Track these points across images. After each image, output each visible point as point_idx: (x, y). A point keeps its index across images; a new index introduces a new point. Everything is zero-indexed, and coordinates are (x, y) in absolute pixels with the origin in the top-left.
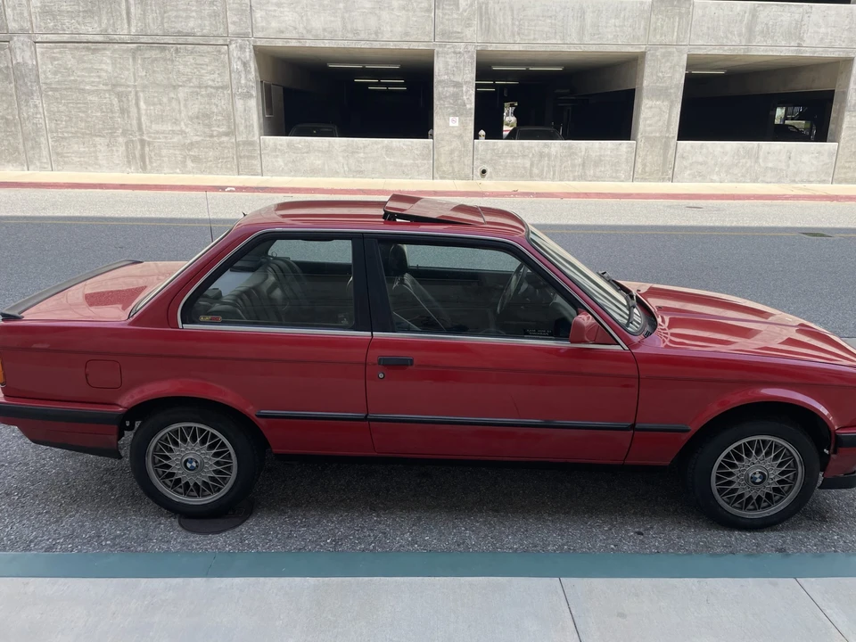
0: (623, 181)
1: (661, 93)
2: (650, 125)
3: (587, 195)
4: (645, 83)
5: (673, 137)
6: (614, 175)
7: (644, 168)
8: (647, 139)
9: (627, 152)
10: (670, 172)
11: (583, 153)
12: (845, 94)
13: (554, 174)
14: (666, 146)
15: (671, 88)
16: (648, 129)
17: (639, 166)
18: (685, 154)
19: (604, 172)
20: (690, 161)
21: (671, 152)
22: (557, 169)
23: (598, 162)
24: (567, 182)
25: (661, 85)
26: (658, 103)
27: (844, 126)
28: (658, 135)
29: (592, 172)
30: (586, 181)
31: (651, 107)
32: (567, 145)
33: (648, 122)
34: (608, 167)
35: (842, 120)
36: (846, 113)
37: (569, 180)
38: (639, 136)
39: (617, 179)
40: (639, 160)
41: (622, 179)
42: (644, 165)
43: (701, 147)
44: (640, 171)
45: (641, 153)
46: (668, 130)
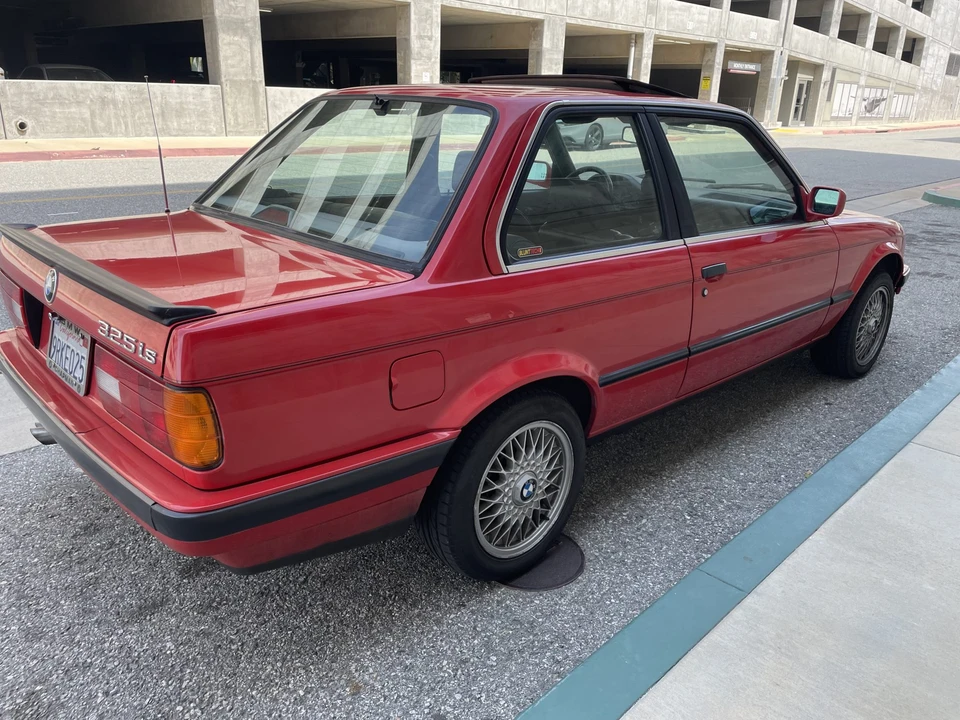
0: (215, 135)
1: (237, 26)
2: (233, 66)
4: (217, 13)
5: (261, 82)
6: (203, 127)
7: (236, 120)
8: (233, 83)
9: (213, 99)
10: (265, 123)
11: (159, 99)
12: (407, 40)
13: (126, 127)
14: (255, 94)
15: (247, 22)
16: (232, 70)
17: (229, 116)
18: (277, 103)
19: (190, 123)
20: (283, 111)
21: (262, 99)
22: (129, 120)
23: (180, 112)
24: (146, 138)
25: (235, 16)
26: (236, 39)
27: (413, 74)
28: (243, 78)
29: (175, 124)
30: (171, 135)
31: (229, 44)
32: (136, 89)
33: (229, 62)
34: (194, 119)
35: (410, 68)
36: (412, 62)
37: (148, 135)
38: (223, 79)
39: (206, 132)
40: (229, 109)
41: (213, 133)
42: (236, 115)
43: (292, 94)
44: (232, 123)
45: (229, 100)
46: (253, 74)
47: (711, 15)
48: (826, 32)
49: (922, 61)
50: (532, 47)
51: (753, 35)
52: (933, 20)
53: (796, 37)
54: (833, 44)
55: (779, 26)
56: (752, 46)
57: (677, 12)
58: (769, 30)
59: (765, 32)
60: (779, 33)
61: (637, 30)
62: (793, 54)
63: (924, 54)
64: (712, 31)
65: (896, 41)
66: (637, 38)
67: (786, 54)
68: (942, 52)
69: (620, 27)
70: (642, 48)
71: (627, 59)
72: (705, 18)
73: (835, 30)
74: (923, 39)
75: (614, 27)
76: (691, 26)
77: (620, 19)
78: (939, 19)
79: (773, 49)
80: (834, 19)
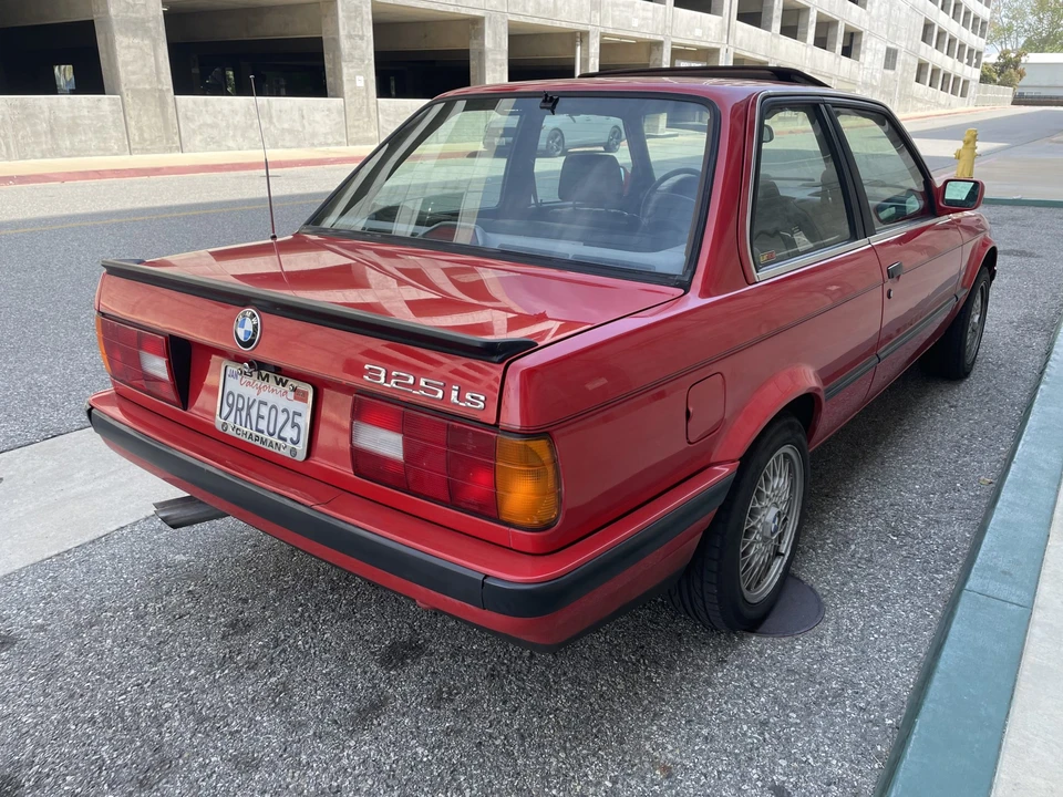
0: (117, 154)
1: (137, 27)
2: (134, 73)
3: (99, 174)
4: (112, 11)
5: (168, 90)
6: (102, 145)
7: (141, 135)
8: (136, 92)
9: (112, 112)
10: (177, 138)
11: (47, 114)
12: (336, 41)
13: (8, 148)
14: (162, 103)
15: (149, 21)
16: (133, 78)
17: (133, 130)
18: (189, 114)
19: (86, 141)
20: (198, 123)
21: (171, 110)
22: (11, 140)
23: (73, 128)
24: (33, 161)
25: (134, 15)
26: (136, 41)
27: (345, 79)
28: (147, 87)
29: (68, 143)
30: (63, 157)
31: (128, 47)
32: (18, 103)
33: (129, 68)
34: (90, 135)
35: (341, 70)
36: (343, 64)
37: (35, 158)
38: (123, 89)
39: (107, 151)
40: (132, 123)
41: (114, 151)
42: (140, 129)
43: (206, 103)
44: (137, 138)
45: (132, 112)
46: (159, 81)
47: (655, 11)
48: (768, 28)
49: (861, 56)
50: (473, 46)
51: (698, 32)
52: (869, 13)
53: (739, 34)
54: (775, 41)
55: (722, 22)
56: (697, 43)
57: (622, 8)
58: (712, 26)
59: (709, 29)
60: (722, 30)
61: (582, 28)
62: (738, 51)
63: (862, 48)
64: (657, 28)
65: (835, 36)
66: (583, 36)
67: (732, 51)
68: (879, 46)
69: (564, 25)
70: (588, 47)
71: (574, 59)
72: (650, 14)
73: (776, 26)
74: (860, 33)
75: (557, 24)
76: (635, 23)
77: (563, 15)
78: (874, 12)
79: (718, 46)
80: (774, 15)
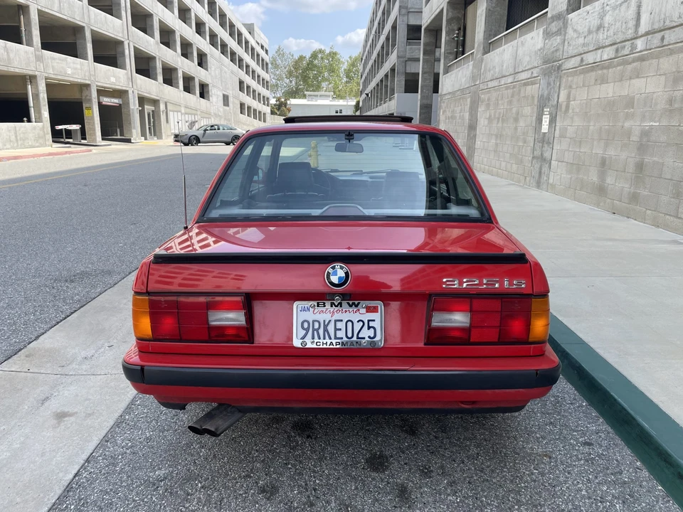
47: (81, 63)
48: (155, 79)
49: (211, 98)
51: (113, 80)
52: (210, 74)
53: (139, 81)
54: (161, 87)
55: (127, 74)
56: (113, 87)
57: (58, 61)
58: (121, 76)
59: (120, 78)
60: (128, 78)
61: (31, 73)
62: (140, 93)
63: (210, 93)
64: (85, 76)
65: (194, 86)
66: (32, 79)
67: (136, 92)
68: (218, 93)
69: (17, 70)
70: (37, 86)
71: (26, 94)
72: (79, 66)
73: (160, 78)
74: (208, 85)
75: (12, 70)
76: (69, 71)
77: (16, 64)
78: (213, 73)
79: (127, 89)
80: (158, 72)
